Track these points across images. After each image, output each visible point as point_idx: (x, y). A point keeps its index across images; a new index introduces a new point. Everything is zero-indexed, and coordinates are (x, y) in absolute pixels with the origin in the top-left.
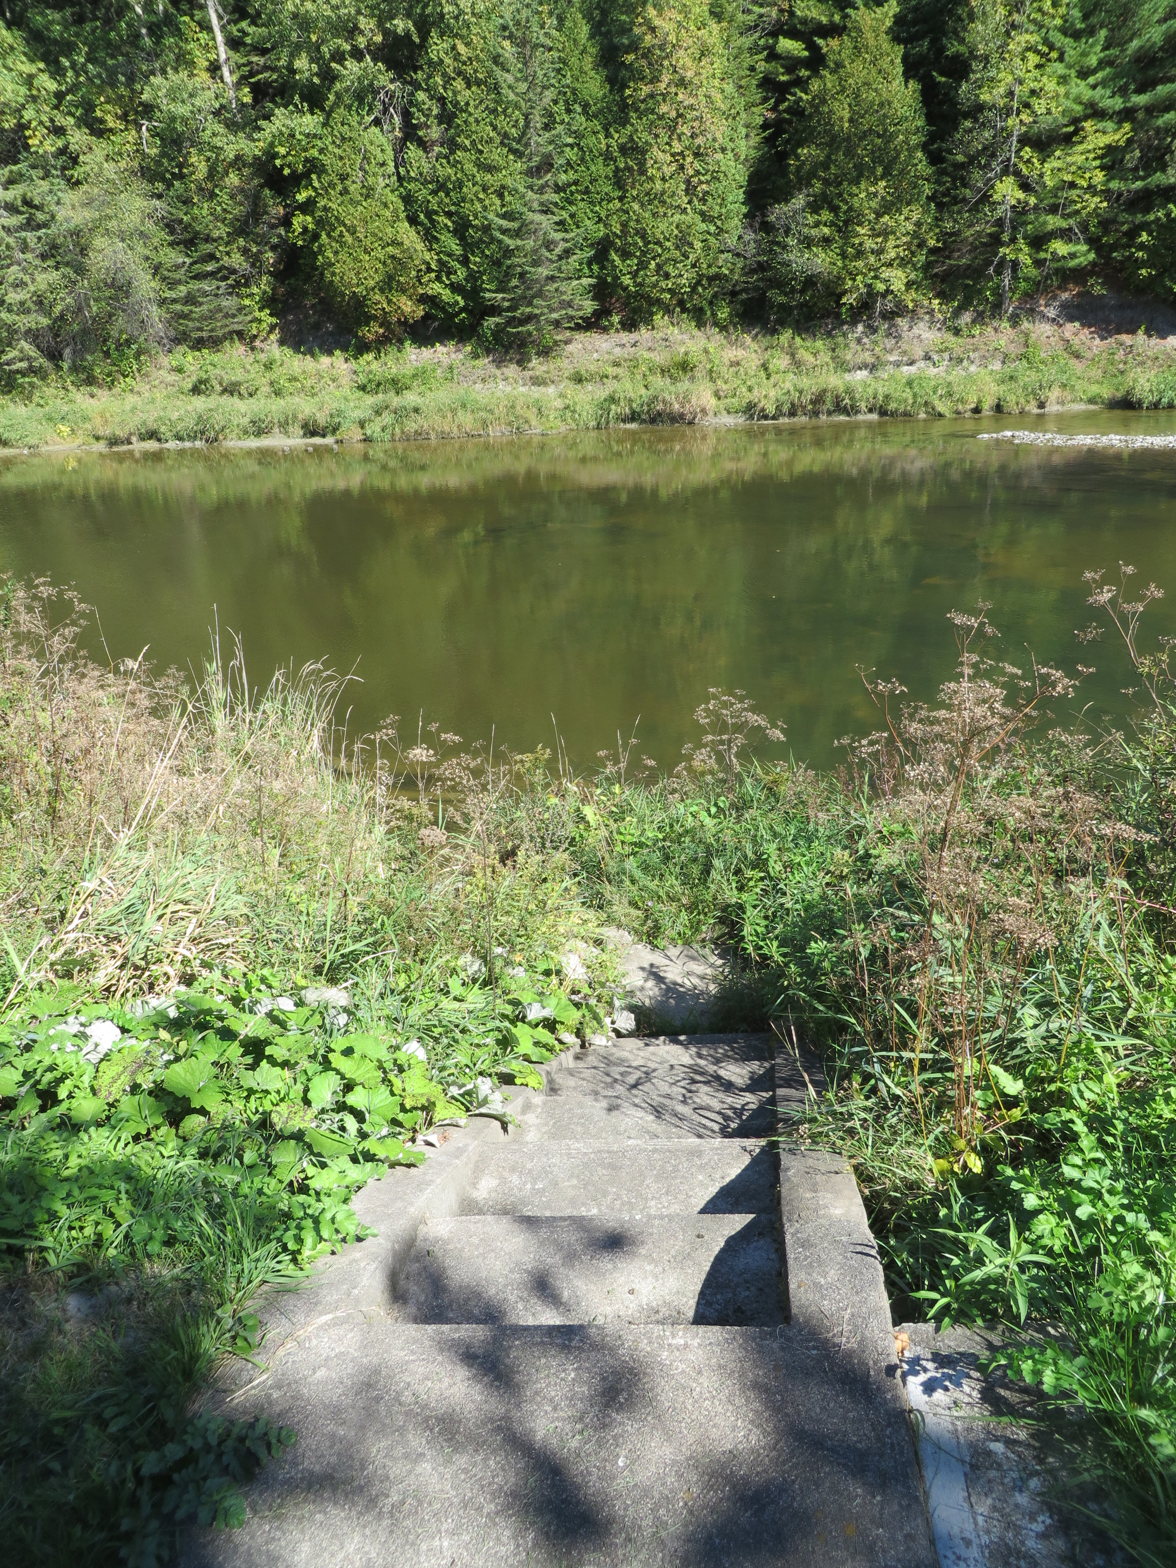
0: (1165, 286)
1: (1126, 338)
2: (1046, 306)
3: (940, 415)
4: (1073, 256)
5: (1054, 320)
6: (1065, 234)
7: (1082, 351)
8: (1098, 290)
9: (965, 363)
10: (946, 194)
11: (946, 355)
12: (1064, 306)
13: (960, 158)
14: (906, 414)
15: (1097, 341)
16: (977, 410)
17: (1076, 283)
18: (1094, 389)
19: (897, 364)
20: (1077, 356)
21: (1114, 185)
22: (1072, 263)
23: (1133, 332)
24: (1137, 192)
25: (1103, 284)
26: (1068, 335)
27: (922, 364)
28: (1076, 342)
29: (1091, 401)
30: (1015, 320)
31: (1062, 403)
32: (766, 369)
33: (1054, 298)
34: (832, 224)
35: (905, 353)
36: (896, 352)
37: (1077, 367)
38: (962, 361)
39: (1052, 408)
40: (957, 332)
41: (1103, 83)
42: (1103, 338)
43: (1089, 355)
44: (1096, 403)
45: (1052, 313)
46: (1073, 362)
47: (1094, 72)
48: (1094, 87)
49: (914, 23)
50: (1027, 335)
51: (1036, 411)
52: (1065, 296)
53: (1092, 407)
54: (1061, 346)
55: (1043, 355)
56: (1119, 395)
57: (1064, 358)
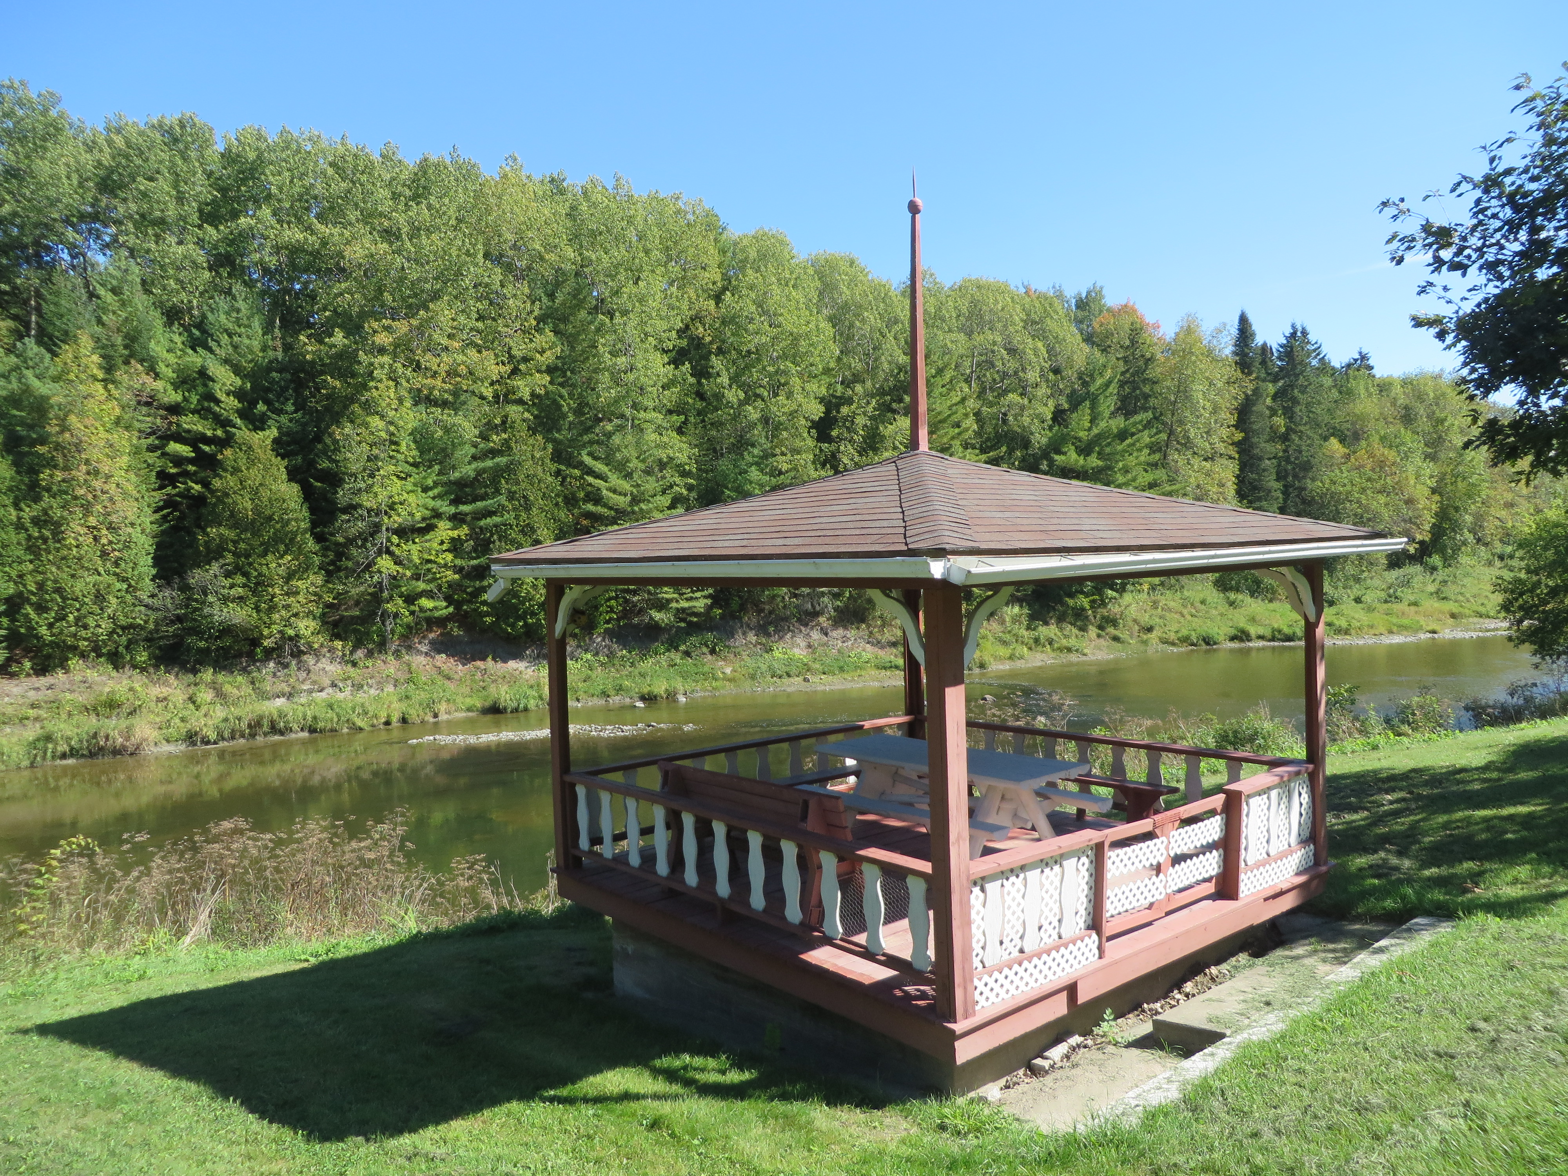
0: (501, 628)
1: (479, 663)
2: (420, 643)
3: (361, 729)
4: (436, 608)
5: (426, 654)
6: (429, 595)
7: (452, 674)
8: (456, 632)
9: (365, 688)
10: (332, 563)
11: (349, 682)
12: (432, 643)
13: (341, 540)
14: (334, 730)
15: (460, 667)
16: (387, 723)
17: (438, 627)
18: (469, 701)
19: (310, 691)
20: (449, 679)
21: (458, 562)
22: (437, 614)
23: (484, 659)
24: (473, 567)
25: (459, 627)
26: (438, 664)
27: (330, 690)
28: (444, 667)
29: (469, 710)
30: (397, 654)
31: (449, 713)
32: (194, 703)
33: (424, 637)
34: (244, 586)
35: (314, 683)
36: (308, 682)
37: (451, 686)
38: (362, 686)
39: (443, 717)
40: (354, 664)
41: (439, 496)
42: (464, 665)
43: (456, 677)
44: (472, 711)
45: (424, 648)
46: (447, 682)
47: (431, 489)
48: (434, 498)
49: (289, 444)
50: (409, 665)
51: (432, 720)
52: (432, 636)
53: (470, 714)
54: (434, 672)
55: (424, 679)
56: (487, 704)
57: (440, 681)
